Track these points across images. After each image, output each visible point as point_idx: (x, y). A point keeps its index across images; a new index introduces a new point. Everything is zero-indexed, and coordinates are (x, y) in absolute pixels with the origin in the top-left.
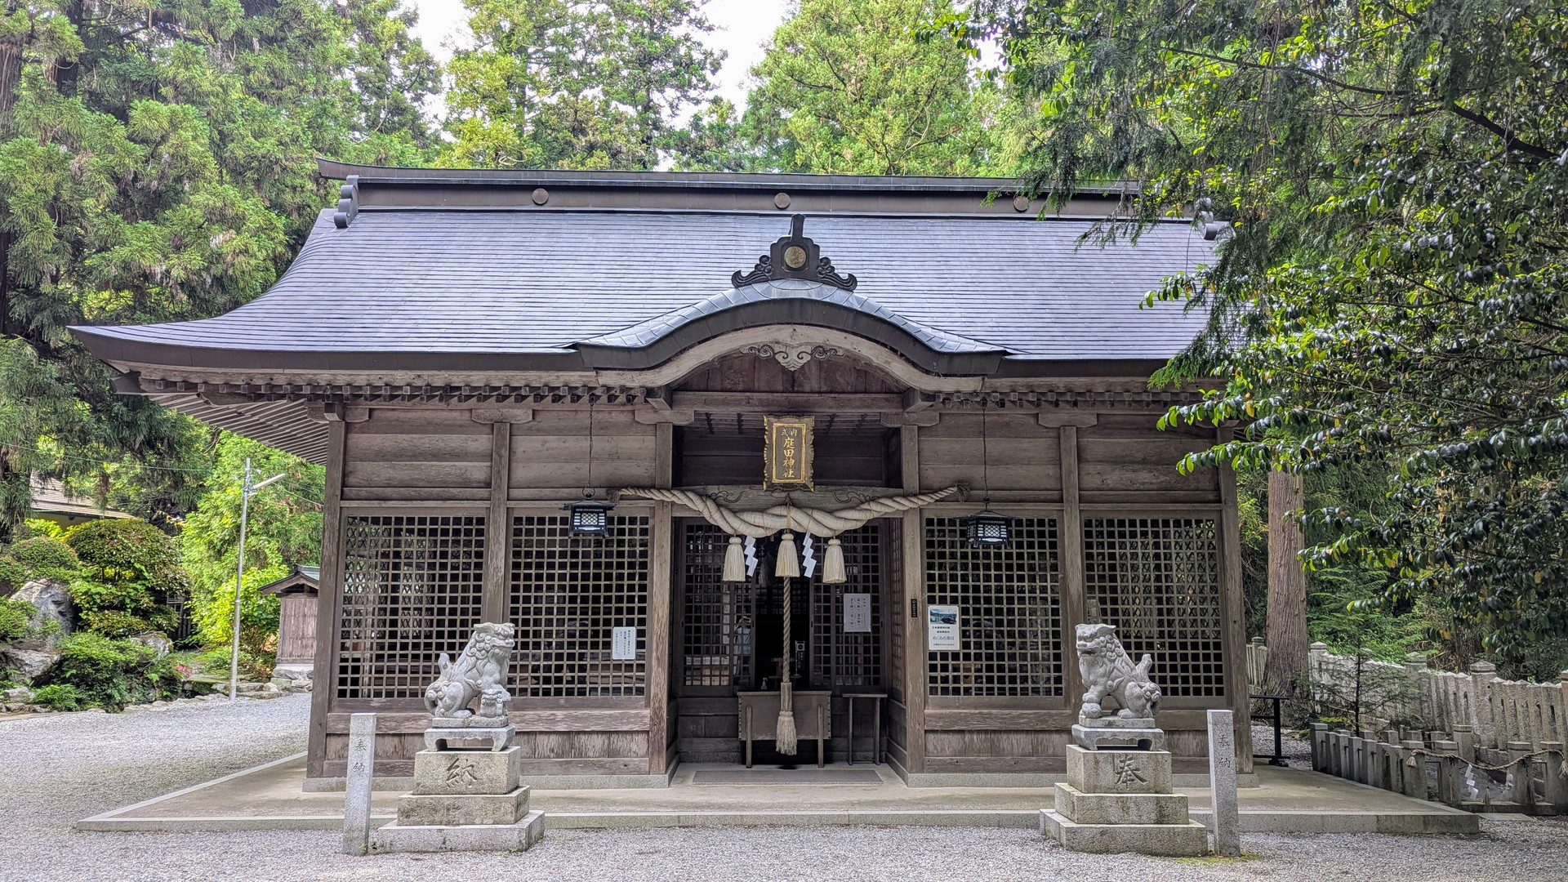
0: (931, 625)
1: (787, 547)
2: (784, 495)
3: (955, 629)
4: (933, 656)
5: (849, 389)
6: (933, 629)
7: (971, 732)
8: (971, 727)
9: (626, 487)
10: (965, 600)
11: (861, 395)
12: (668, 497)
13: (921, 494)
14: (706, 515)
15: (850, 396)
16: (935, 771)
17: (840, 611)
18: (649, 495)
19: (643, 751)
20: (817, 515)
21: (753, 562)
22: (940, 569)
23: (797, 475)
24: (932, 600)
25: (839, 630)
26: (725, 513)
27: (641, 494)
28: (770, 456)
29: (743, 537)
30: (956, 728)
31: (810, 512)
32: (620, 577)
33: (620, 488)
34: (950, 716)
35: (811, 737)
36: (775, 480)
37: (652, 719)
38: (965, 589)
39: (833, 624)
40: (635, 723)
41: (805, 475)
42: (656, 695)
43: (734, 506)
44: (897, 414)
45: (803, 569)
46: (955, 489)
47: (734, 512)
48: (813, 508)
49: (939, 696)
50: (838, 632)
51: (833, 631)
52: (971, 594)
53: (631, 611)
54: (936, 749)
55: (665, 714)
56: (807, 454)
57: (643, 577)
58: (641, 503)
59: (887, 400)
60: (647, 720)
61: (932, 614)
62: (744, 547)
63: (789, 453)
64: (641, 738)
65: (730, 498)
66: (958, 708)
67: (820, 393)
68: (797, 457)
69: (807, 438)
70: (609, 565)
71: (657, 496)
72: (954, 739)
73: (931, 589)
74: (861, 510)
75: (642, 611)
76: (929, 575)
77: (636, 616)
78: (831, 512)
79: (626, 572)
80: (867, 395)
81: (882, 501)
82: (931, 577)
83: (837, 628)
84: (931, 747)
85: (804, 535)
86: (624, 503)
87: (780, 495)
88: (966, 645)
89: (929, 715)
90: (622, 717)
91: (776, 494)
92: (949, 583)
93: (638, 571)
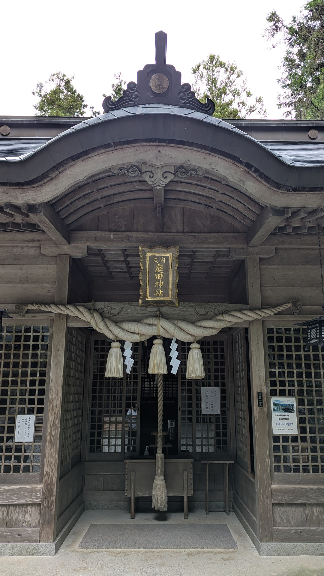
0: (273, 413)
1: (157, 350)
2: (155, 309)
3: (293, 417)
4: (276, 438)
5: (206, 230)
6: (275, 417)
7: (311, 505)
8: (312, 501)
9: (32, 304)
10: (301, 393)
11: (215, 234)
12: (63, 310)
13: (262, 308)
14: (93, 325)
15: (206, 235)
16: (283, 541)
17: (199, 399)
18: (49, 309)
19: (35, 521)
20: (182, 324)
21: (130, 362)
22: (279, 368)
23: (165, 294)
24: (274, 393)
25: (198, 412)
26: (109, 323)
27: (43, 308)
28: (144, 279)
29: (122, 342)
30: (299, 502)
31: (175, 322)
32: (24, 374)
33: (26, 304)
34: (293, 491)
35: (179, 495)
36: (148, 298)
37: (44, 494)
38: (300, 384)
39: (194, 409)
40: (29, 497)
41: (172, 295)
42: (48, 472)
43: (116, 318)
44: (243, 248)
45: (170, 368)
46: (290, 305)
47: (116, 323)
48: (178, 320)
49: (282, 473)
50: (197, 414)
51: (194, 413)
52: (305, 388)
53: (31, 401)
54: (282, 520)
55: (55, 490)
56: (173, 278)
57: (43, 374)
58: (43, 316)
59: (235, 238)
60: (40, 495)
61: (274, 404)
62: (123, 350)
63: (158, 277)
64: (34, 511)
65: (113, 312)
66: (299, 483)
67: (183, 232)
68: (166, 279)
69: (173, 264)
70: (16, 365)
71: (55, 310)
72: (297, 512)
73: (273, 384)
74: (217, 320)
75: (41, 401)
76: (271, 372)
77: (36, 406)
78: (192, 322)
79: (29, 370)
80: (219, 234)
81: (233, 313)
82: (272, 375)
83: (197, 411)
84: (277, 519)
85: (170, 341)
86: (30, 316)
87: (152, 310)
88: (302, 430)
89: (276, 491)
90: (19, 491)
91: (149, 309)
92: (287, 379)
93: (39, 369)
